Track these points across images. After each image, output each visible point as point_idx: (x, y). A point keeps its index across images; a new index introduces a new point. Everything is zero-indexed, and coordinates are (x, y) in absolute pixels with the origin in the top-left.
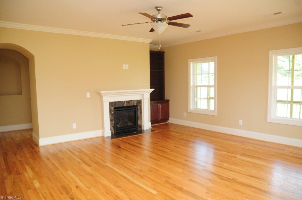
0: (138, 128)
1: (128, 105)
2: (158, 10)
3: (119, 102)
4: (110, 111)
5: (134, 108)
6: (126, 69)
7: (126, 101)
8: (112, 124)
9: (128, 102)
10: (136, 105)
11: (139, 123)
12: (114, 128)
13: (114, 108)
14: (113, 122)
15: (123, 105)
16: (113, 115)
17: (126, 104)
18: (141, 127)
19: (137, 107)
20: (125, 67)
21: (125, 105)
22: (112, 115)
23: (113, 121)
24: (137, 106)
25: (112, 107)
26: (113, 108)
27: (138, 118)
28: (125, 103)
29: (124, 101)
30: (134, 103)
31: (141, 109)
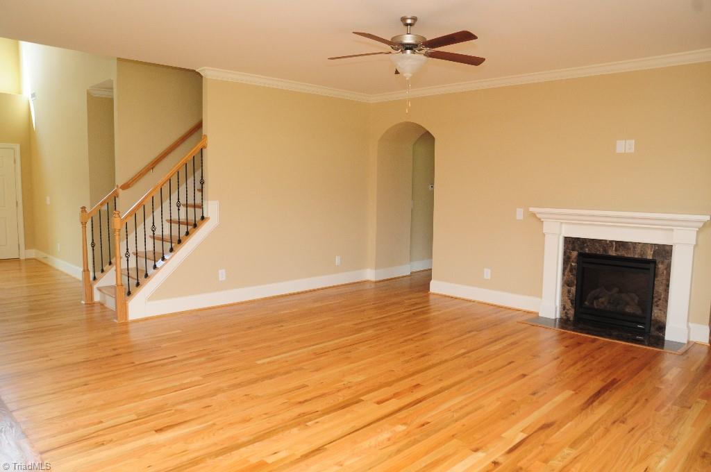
0: (652, 329)
1: (622, 253)
2: (407, 25)
3: (594, 241)
4: (567, 260)
5: (647, 266)
6: (627, 151)
7: (617, 242)
8: (569, 292)
9: (621, 245)
10: (650, 257)
11: (656, 313)
12: (572, 304)
13: (580, 255)
14: (573, 289)
15: (605, 250)
16: (574, 272)
17: (616, 250)
18: (662, 328)
19: (652, 265)
20: (625, 146)
21: (612, 253)
22: (571, 271)
23: (572, 286)
24: (653, 262)
25: (573, 250)
26: (575, 254)
27: (655, 300)
28: (612, 245)
29: (611, 242)
30: (643, 252)
31: (669, 274)
